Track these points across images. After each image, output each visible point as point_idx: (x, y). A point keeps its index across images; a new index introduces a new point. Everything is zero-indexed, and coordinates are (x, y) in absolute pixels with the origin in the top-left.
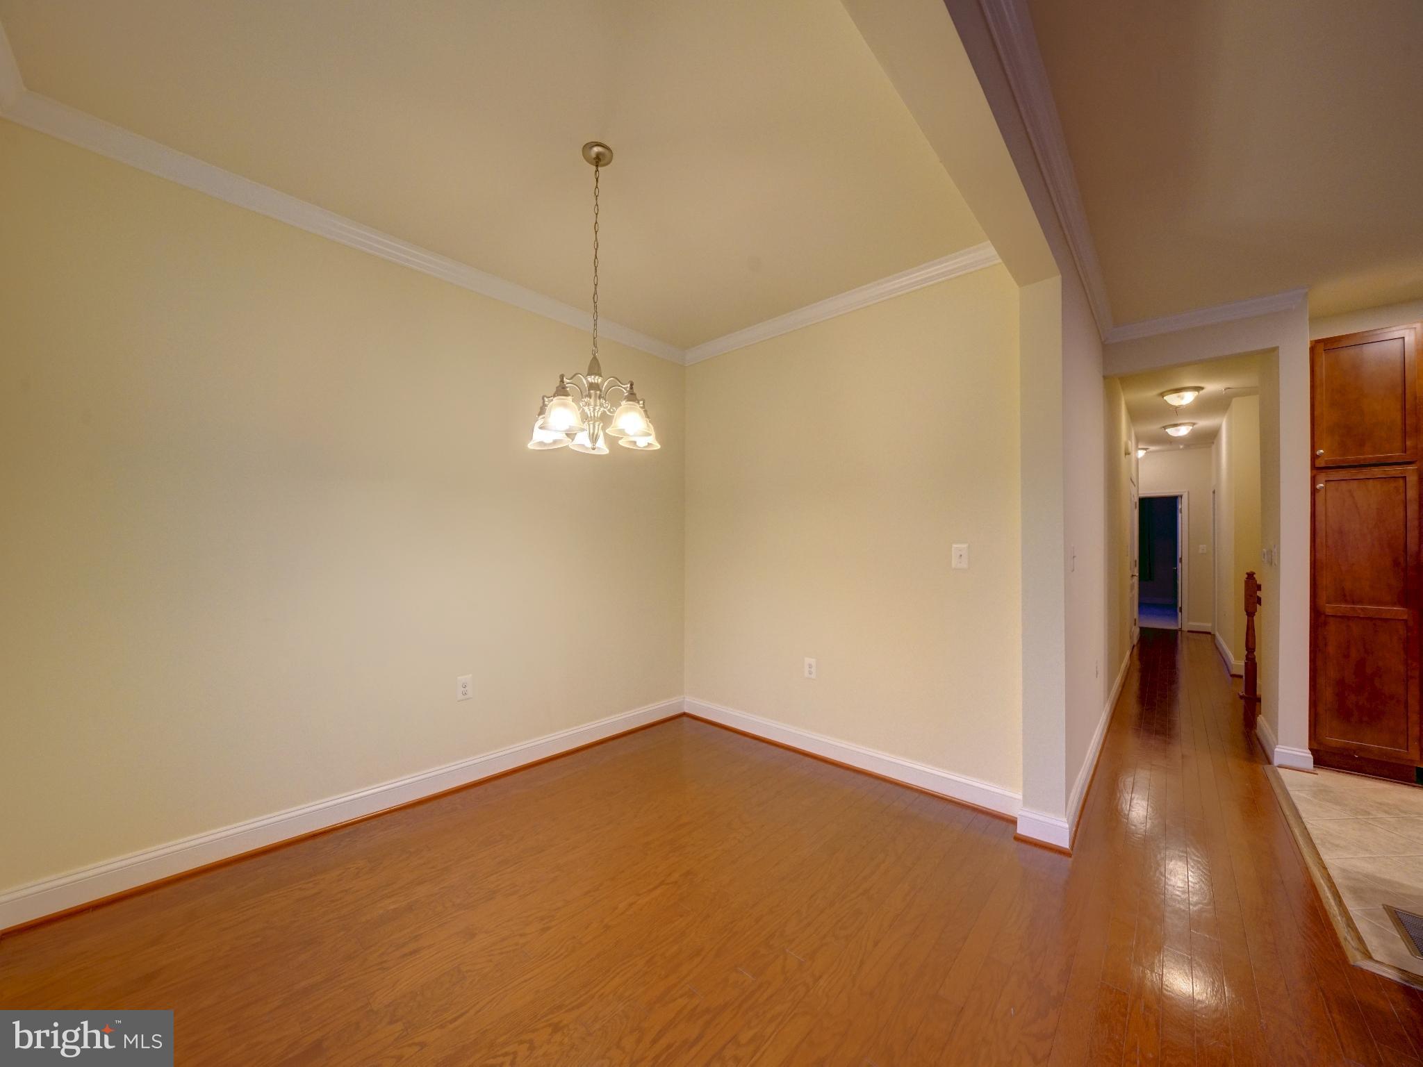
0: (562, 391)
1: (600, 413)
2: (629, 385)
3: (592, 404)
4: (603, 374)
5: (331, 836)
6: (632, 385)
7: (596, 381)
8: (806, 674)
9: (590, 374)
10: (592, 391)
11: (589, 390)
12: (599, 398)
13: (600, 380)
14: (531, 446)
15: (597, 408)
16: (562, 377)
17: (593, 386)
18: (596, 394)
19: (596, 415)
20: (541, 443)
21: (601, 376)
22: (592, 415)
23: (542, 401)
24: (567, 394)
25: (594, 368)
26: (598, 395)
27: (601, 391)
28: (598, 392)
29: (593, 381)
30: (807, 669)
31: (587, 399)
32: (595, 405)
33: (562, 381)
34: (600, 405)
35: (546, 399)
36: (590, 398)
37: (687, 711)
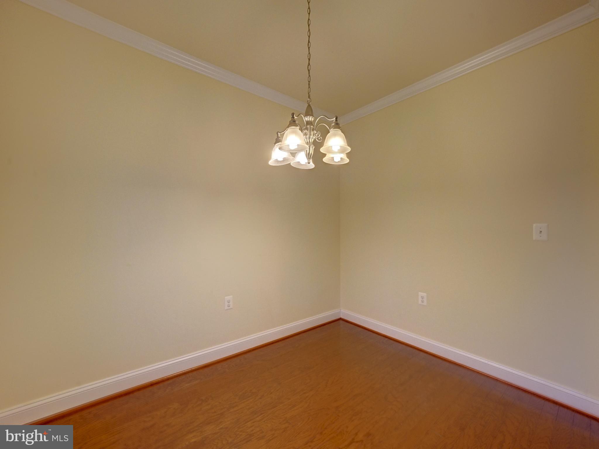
0: (293, 123)
1: (313, 140)
2: (334, 119)
3: (309, 134)
4: (314, 116)
5: (161, 385)
6: (336, 118)
7: (310, 120)
8: (420, 302)
9: (306, 115)
10: (308, 126)
11: (307, 126)
12: (313, 130)
13: (313, 119)
14: (271, 163)
15: (312, 136)
16: (293, 114)
17: (308, 123)
18: (311, 128)
19: (310, 141)
20: (277, 161)
21: (313, 116)
22: (308, 141)
23: (277, 135)
24: (296, 125)
25: (309, 112)
26: (312, 128)
27: (314, 126)
28: (312, 126)
29: (308, 120)
30: (420, 299)
31: (306, 131)
32: (310, 135)
33: (293, 117)
34: (313, 135)
35: (279, 134)
36: (307, 131)
37: (342, 317)
